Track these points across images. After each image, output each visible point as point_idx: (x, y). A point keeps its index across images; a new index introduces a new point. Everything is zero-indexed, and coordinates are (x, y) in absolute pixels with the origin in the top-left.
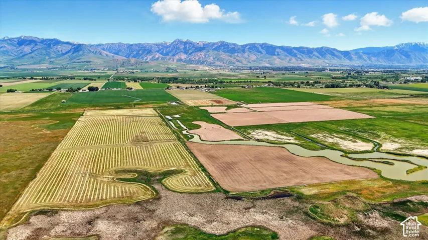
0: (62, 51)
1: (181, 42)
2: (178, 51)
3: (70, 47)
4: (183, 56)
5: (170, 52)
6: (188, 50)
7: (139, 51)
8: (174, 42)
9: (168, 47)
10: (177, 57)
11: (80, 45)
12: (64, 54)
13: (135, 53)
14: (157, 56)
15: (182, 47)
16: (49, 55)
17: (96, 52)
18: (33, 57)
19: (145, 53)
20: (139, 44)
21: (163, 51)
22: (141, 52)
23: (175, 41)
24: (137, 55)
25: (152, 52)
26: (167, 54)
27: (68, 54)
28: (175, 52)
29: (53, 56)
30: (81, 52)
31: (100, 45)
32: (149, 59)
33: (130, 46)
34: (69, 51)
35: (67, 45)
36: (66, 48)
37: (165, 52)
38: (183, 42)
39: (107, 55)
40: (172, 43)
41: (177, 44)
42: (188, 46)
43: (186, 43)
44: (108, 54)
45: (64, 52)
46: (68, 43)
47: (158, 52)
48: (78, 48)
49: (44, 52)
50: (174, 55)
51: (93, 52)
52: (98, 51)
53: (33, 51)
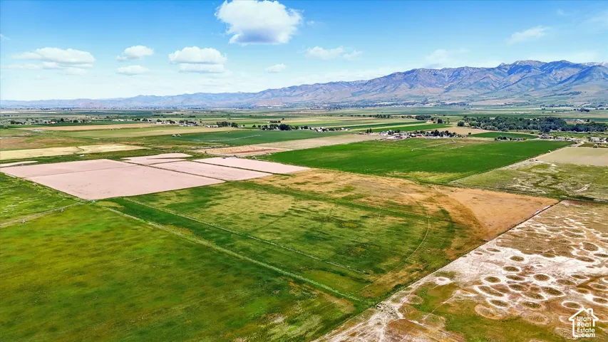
0: (561, 78)
3: (577, 71)
12: (561, 83)
16: (536, 85)
18: (510, 90)
27: (565, 83)
34: (571, 77)
36: (566, 73)
45: (563, 79)
46: (578, 66)
48: (586, 72)
49: (532, 81)
53: (520, 80)
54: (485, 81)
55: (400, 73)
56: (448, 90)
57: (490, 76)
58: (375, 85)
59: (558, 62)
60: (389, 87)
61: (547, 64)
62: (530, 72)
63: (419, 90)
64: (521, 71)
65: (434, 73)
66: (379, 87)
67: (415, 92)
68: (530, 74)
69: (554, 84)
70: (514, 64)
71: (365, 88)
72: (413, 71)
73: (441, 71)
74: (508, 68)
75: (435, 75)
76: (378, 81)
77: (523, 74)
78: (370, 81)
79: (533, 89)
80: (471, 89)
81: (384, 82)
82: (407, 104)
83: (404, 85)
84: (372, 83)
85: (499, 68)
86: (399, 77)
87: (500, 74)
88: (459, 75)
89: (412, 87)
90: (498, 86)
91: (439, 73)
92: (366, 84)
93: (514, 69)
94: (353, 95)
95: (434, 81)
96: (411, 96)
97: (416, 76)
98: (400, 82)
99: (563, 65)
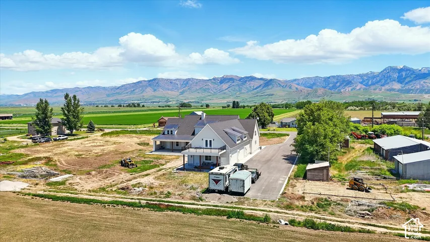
0: (253, 86)
1: (393, 69)
2: (389, 81)
3: (262, 82)
4: (397, 86)
5: (377, 83)
6: (405, 78)
7: (337, 83)
8: (383, 71)
9: (374, 77)
10: (387, 87)
11: (271, 80)
12: (254, 89)
13: (331, 85)
14: (358, 88)
15: (396, 75)
17: (286, 86)
18: (225, 93)
19: (342, 85)
20: (338, 76)
21: (368, 82)
22: (338, 84)
23: (385, 70)
24: (334, 87)
25: (352, 83)
26: (373, 84)
27: (258, 89)
28: (385, 82)
29: (243, 91)
30: (270, 87)
31: (295, 80)
32: (347, 90)
33: (327, 79)
34: (260, 86)
35: (260, 81)
36: (257, 84)
37: (370, 83)
38: (397, 69)
39: (297, 88)
40: (381, 72)
41: (388, 72)
42: (404, 74)
43: (402, 70)
44: (299, 87)
45: (255, 87)
46: (261, 79)
47: (361, 83)
48: (268, 83)
49: (237, 88)
50: (383, 85)
51: (283, 87)
52: (289, 84)
53: (229, 88)
54: (207, 87)
55: (145, 81)
56: (182, 93)
57: (210, 84)
58: (126, 89)
59: (249, 77)
60: (137, 90)
61: (242, 78)
62: (233, 82)
63: (160, 93)
64: (228, 82)
65: (170, 81)
66: (129, 90)
67: (157, 94)
68: (234, 84)
69: (250, 91)
70: (223, 77)
71: (118, 91)
72: (155, 80)
73: (174, 80)
74: (219, 79)
75: (171, 83)
76: (128, 86)
77: (229, 84)
78: (122, 86)
79: (239, 93)
80: (198, 93)
81: (133, 87)
82: (154, 102)
83: (149, 89)
84: (123, 88)
85: (214, 79)
86: (144, 84)
87: (215, 83)
88: (187, 83)
89: (155, 90)
90: (215, 91)
91: (174, 82)
92: (119, 88)
93: (224, 80)
94: (108, 96)
95: (170, 88)
96: (155, 97)
97: (157, 83)
98: (146, 87)
99: (252, 79)
